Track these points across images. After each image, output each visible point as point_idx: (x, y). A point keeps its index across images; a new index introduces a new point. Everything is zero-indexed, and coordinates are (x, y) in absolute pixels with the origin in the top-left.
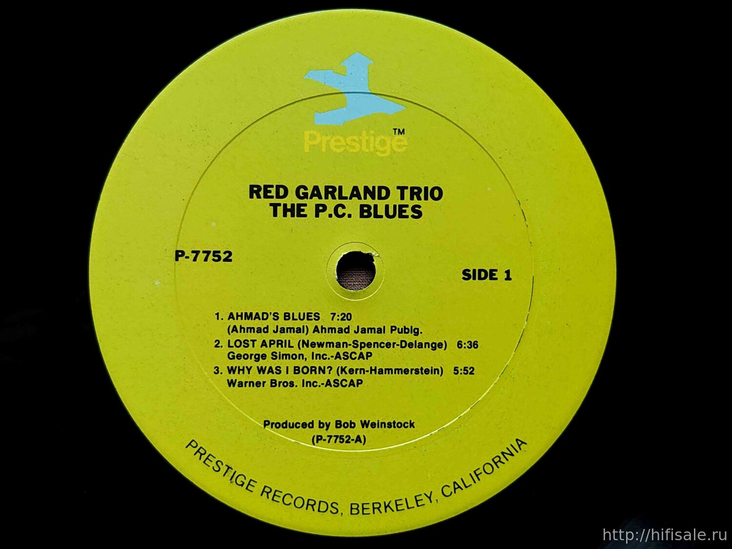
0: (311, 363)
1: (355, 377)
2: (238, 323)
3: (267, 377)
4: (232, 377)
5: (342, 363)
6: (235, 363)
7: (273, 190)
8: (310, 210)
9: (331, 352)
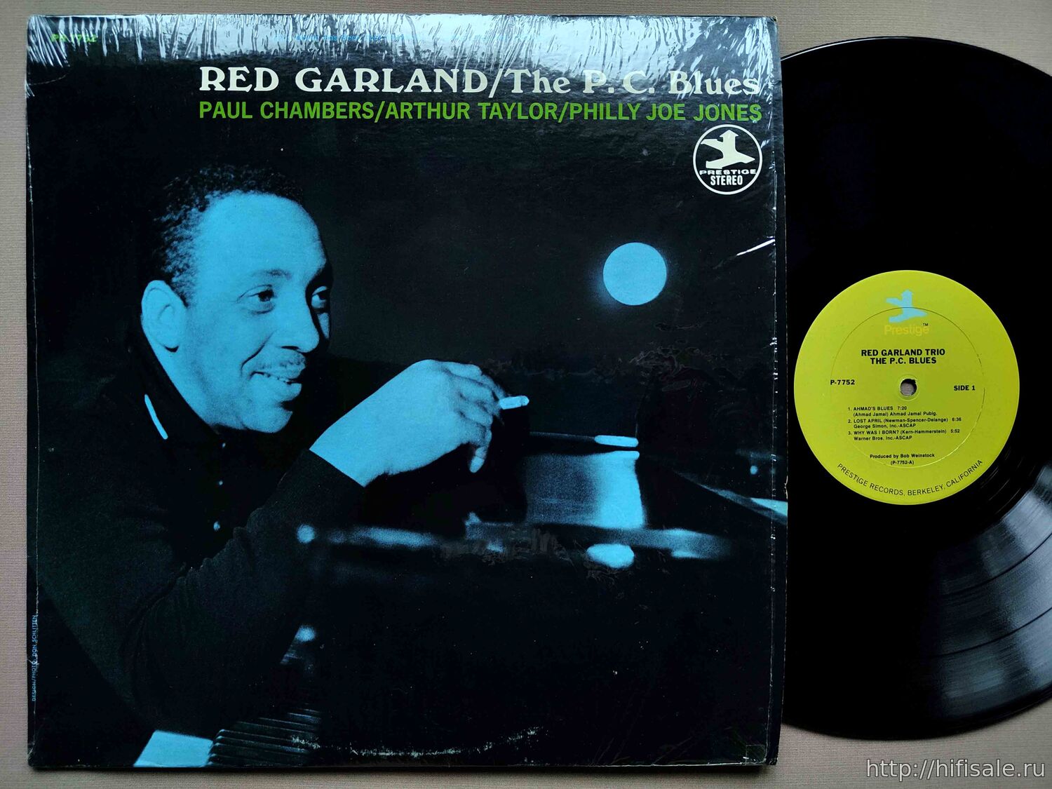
0: (889, 429)
1: (908, 435)
2: (858, 412)
3: (871, 436)
4: (856, 436)
5: (903, 429)
6: (857, 430)
7: (872, 352)
8: (887, 361)
9: (898, 424)
